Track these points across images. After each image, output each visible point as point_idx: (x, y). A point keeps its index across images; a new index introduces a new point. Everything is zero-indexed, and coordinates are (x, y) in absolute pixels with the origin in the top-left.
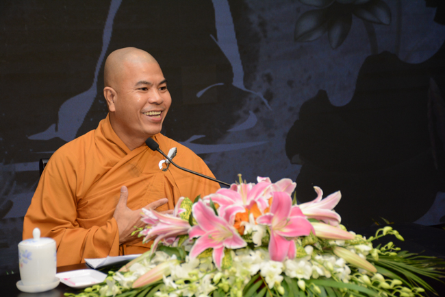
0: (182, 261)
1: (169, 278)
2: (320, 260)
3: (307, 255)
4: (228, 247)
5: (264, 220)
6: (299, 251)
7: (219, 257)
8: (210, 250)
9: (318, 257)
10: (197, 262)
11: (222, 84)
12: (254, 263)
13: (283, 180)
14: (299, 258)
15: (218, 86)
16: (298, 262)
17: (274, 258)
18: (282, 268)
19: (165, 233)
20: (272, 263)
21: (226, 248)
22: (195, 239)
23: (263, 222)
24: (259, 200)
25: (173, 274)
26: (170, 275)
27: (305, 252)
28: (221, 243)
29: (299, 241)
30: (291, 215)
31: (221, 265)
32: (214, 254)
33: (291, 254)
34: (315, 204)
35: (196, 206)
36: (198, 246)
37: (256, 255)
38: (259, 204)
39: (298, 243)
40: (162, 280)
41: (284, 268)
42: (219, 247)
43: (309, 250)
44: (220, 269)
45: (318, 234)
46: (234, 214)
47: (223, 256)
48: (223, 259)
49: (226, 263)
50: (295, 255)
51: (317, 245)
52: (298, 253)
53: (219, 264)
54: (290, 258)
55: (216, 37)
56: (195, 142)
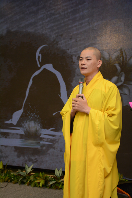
55: (60, 95)
56: (52, 130)
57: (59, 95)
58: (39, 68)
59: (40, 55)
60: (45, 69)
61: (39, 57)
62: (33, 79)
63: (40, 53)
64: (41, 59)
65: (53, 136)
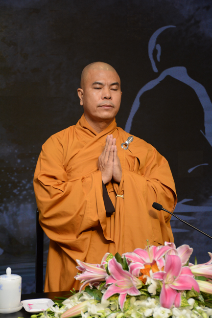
0: (99, 301)
1: (86, 313)
2: (199, 310)
3: (189, 306)
4: (129, 294)
5: (157, 276)
6: (183, 302)
7: (123, 301)
8: (117, 295)
9: (198, 308)
10: (108, 303)
11: (207, 164)
12: (150, 307)
13: (183, 246)
14: (183, 307)
15: (204, 166)
16: (182, 309)
17: (164, 306)
18: (169, 314)
19: (89, 279)
20: (162, 309)
21: (128, 295)
22: (109, 285)
23: (156, 278)
24: (160, 261)
25: (89, 311)
26: (87, 312)
27: (188, 303)
28: (125, 290)
29: (185, 294)
30: (181, 274)
31: (123, 307)
32: (120, 298)
33: (177, 303)
34: (206, 266)
35: (111, 261)
36: (109, 291)
37: (151, 301)
38: (158, 263)
39: (183, 295)
40: (81, 314)
41: (171, 314)
42: (124, 293)
43: (191, 301)
44: (122, 310)
45: (202, 289)
46: (135, 270)
47: (126, 300)
48: (125, 302)
49: (126, 307)
50: (180, 305)
51: (201, 298)
52: (183, 303)
53: (122, 307)
54: (176, 307)
55: (204, 131)
56: (185, 203)
57: (201, 131)
58: (156, 76)
59: (159, 47)
60: (168, 78)
61: (155, 52)
62: (141, 99)
63: (157, 43)
64: (161, 57)
65: (189, 214)
